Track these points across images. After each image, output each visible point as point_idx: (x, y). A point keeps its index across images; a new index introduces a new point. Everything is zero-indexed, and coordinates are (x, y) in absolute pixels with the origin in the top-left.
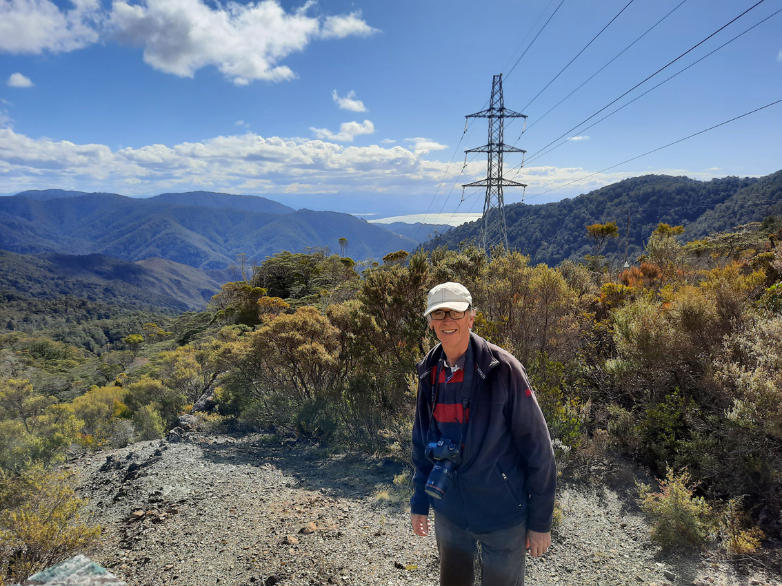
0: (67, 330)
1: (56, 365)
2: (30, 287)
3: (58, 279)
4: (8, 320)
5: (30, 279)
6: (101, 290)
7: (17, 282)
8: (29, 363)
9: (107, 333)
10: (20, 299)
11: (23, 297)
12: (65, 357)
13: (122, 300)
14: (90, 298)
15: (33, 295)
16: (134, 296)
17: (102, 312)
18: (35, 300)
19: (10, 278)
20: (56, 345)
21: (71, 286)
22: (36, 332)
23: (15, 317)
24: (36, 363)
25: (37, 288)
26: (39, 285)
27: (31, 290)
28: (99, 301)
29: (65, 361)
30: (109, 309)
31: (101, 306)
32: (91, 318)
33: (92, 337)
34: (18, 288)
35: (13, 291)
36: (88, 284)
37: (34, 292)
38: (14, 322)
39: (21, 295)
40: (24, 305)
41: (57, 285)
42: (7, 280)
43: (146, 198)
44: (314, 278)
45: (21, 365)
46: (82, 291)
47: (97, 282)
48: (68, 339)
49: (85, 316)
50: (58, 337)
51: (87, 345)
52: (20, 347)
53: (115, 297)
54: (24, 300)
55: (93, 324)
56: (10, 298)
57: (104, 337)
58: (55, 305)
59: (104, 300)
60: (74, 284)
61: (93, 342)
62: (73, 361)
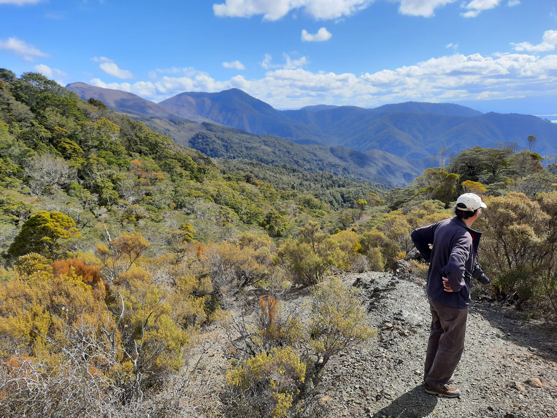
0: (321, 192)
1: (315, 212)
2: (304, 165)
3: (319, 160)
4: (292, 183)
5: (304, 160)
6: (342, 169)
7: (298, 161)
8: (302, 209)
9: (342, 196)
10: (299, 171)
11: (300, 170)
12: (320, 209)
13: (353, 176)
14: (335, 173)
15: (305, 169)
16: (360, 174)
17: (341, 183)
18: (306, 173)
19: (295, 159)
20: (316, 201)
21: (325, 165)
22: (305, 192)
23: (296, 182)
24: (305, 210)
25: (307, 166)
26: (309, 164)
27: (304, 167)
28: (340, 176)
29: (320, 211)
30: (345, 182)
31: (340, 179)
32: (335, 186)
33: (334, 198)
34: (298, 165)
35: (296, 167)
36: (335, 165)
37: (306, 168)
38: (295, 185)
39: (300, 169)
40: (301, 175)
41: (318, 165)
42: (293, 160)
43: (373, 108)
44: (501, 169)
45: (298, 210)
46: (331, 169)
47: (339, 164)
48: (321, 198)
49: (331, 184)
50: (316, 196)
51: (331, 202)
52: (298, 200)
53: (349, 174)
54: (301, 172)
55: (335, 190)
56: (294, 171)
57: (341, 199)
58: (316, 176)
59: (343, 176)
60: (327, 164)
61: (334, 201)
62: (324, 212)
